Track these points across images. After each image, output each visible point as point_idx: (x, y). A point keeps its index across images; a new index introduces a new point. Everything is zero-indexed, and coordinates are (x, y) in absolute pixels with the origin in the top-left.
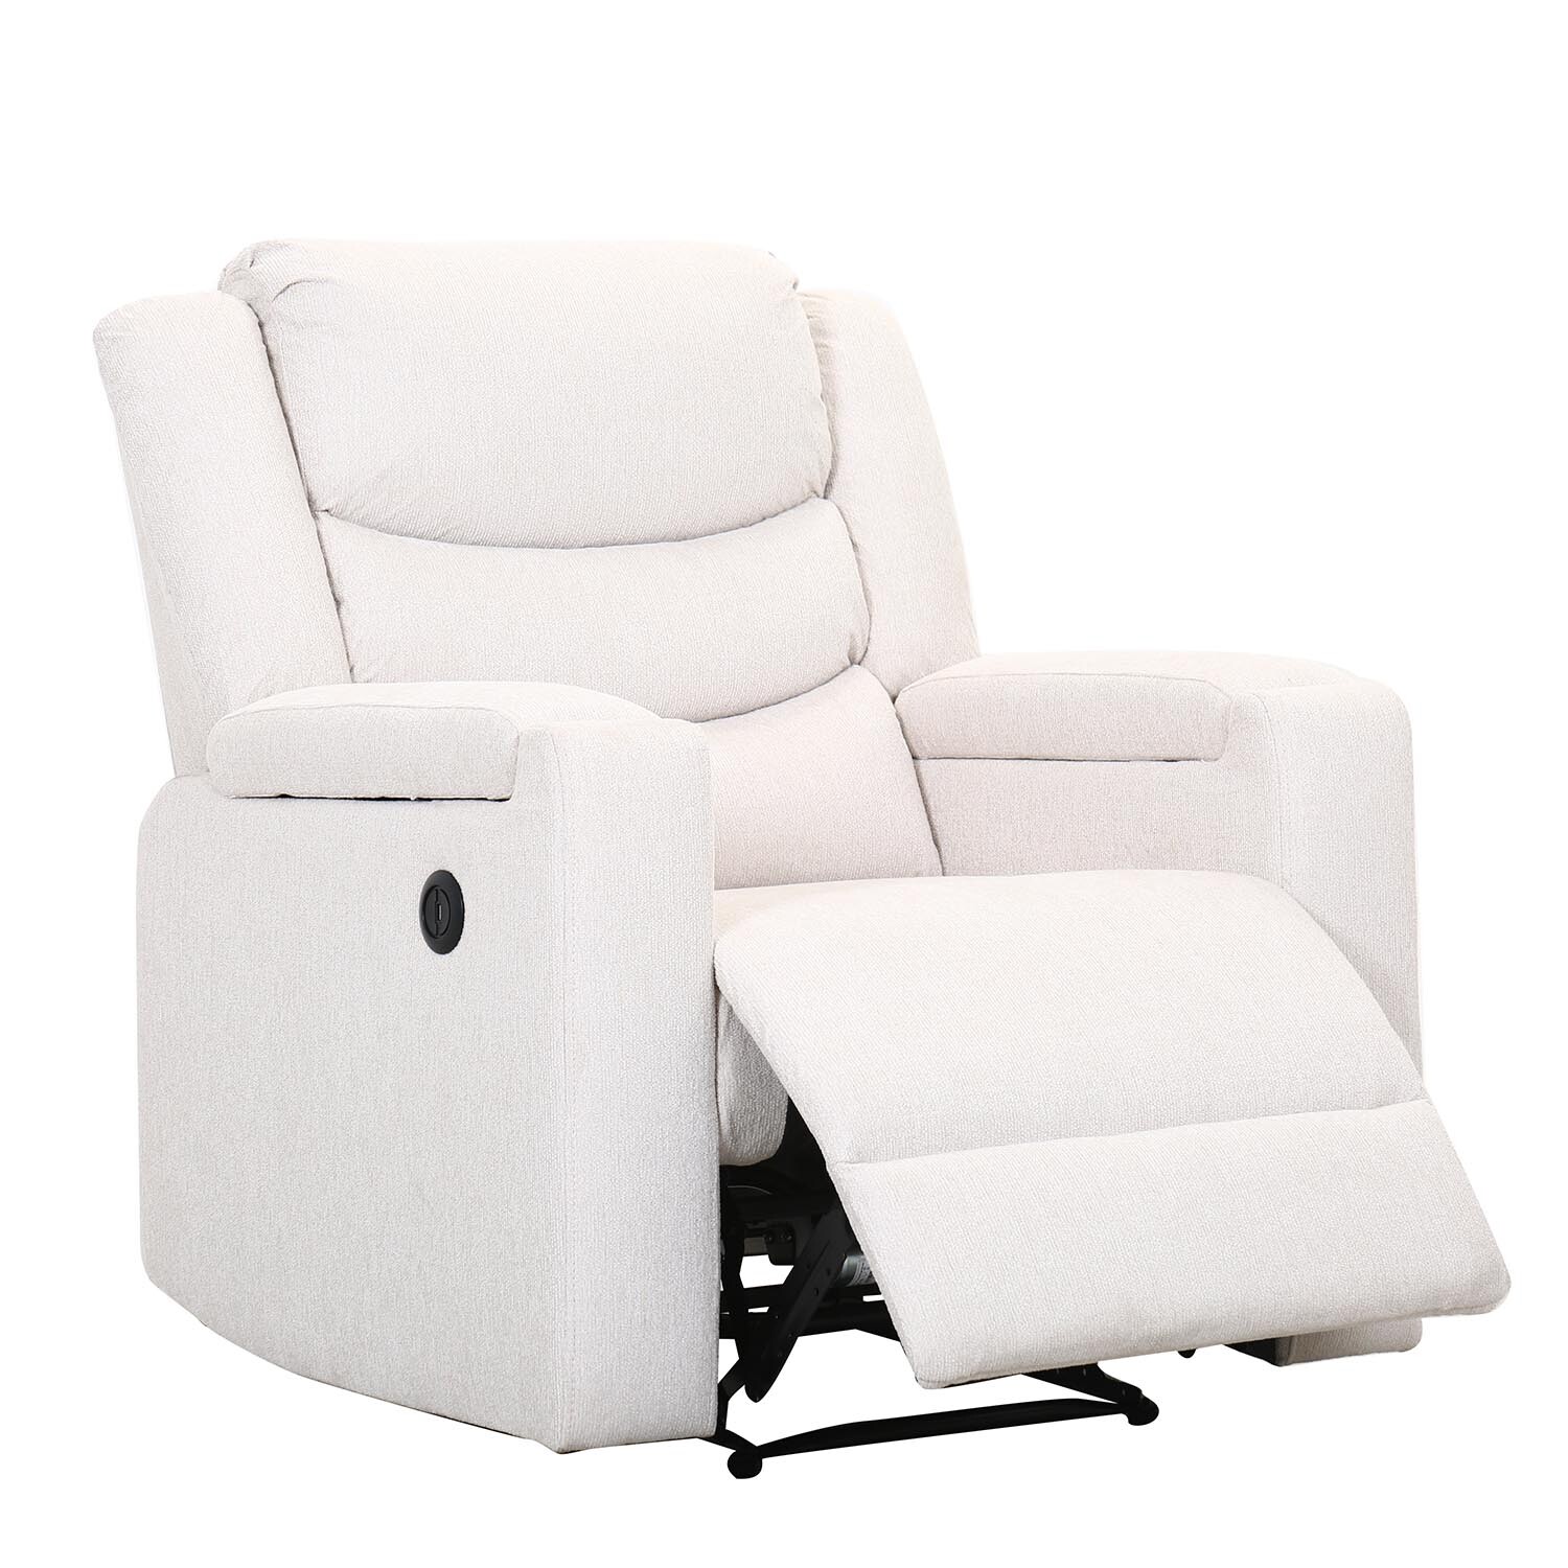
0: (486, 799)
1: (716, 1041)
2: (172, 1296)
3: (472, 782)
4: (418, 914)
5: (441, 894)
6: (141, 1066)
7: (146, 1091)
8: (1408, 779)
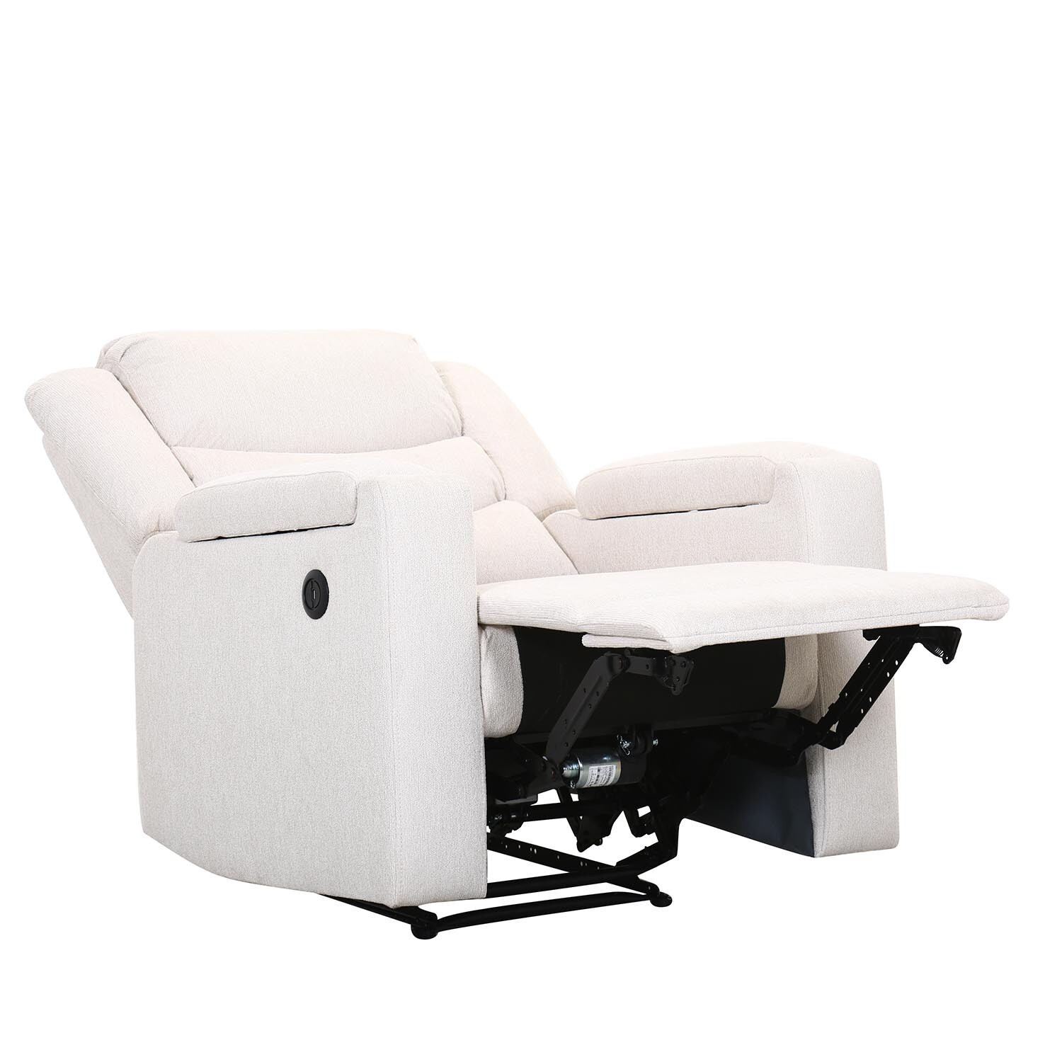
0: (339, 525)
1: (480, 662)
2: (161, 843)
3: (330, 515)
4: (301, 597)
5: (315, 584)
6: (138, 708)
7: (142, 722)
8: (881, 510)
